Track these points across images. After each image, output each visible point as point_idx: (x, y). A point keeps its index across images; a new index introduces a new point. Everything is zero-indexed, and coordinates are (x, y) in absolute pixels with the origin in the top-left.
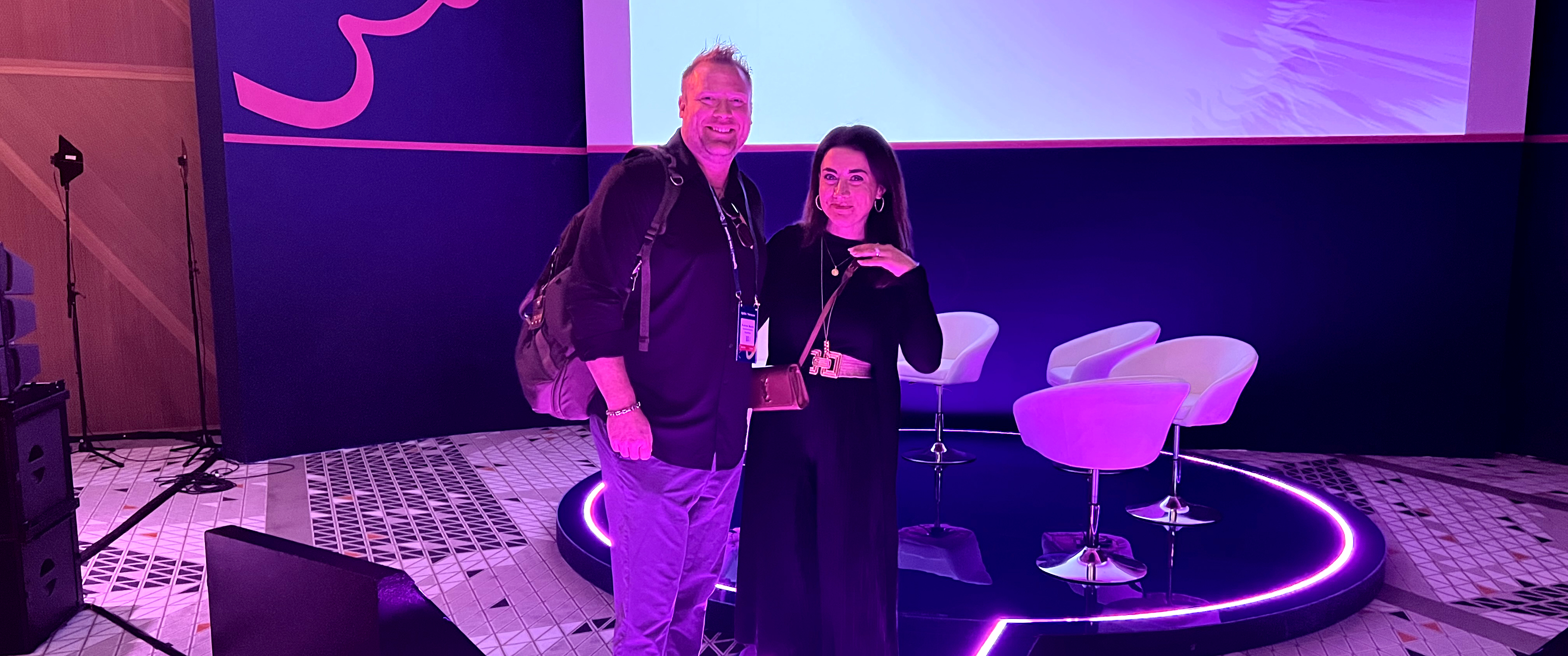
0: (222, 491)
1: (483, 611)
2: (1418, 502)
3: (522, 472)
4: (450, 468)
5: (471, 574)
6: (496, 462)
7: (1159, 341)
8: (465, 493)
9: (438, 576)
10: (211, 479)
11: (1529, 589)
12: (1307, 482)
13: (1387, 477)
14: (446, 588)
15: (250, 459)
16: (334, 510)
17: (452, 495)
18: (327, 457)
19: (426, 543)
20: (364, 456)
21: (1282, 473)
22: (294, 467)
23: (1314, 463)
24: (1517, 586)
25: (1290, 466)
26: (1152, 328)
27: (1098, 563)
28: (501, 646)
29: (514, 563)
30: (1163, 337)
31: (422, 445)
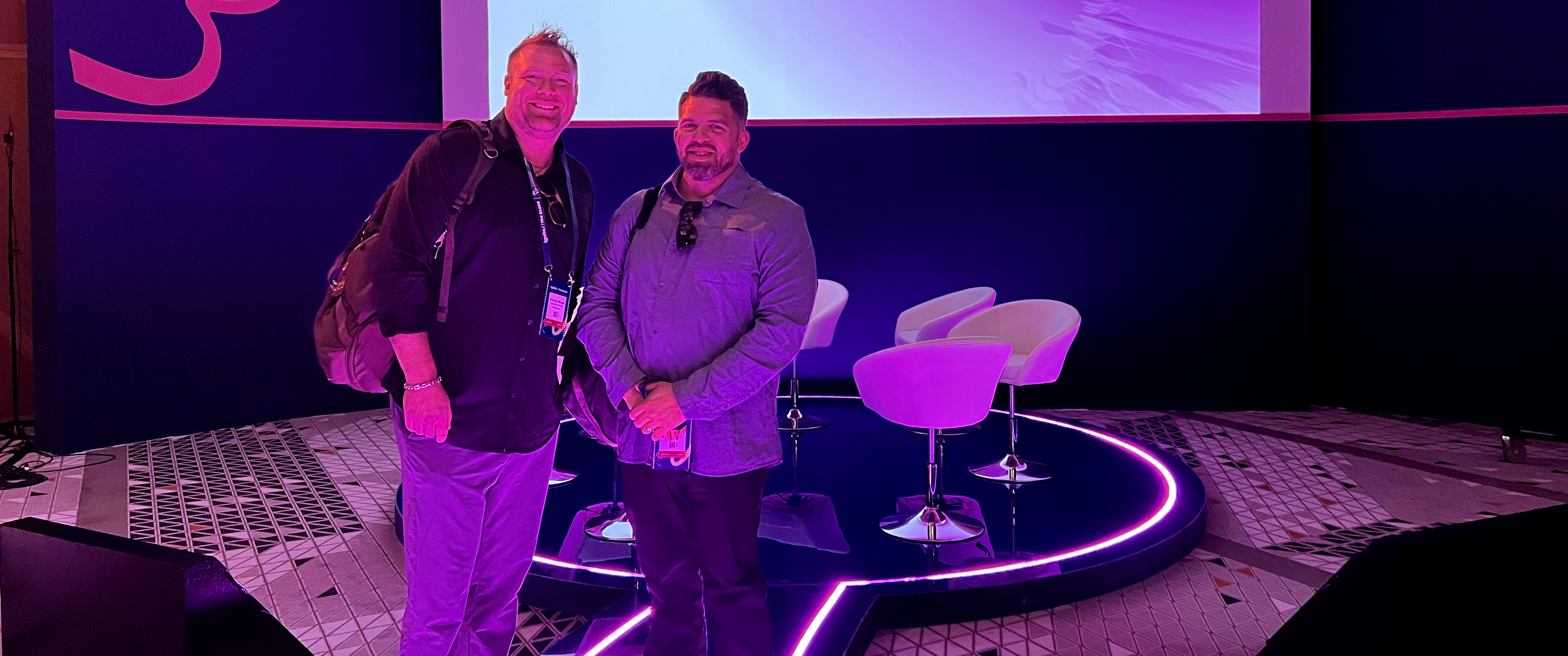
0: (30, 485)
1: (309, 601)
2: (1240, 454)
3: (364, 454)
4: (287, 453)
5: (299, 563)
6: (337, 445)
7: (996, 304)
8: (301, 478)
9: (263, 566)
10: (20, 473)
11: (1333, 532)
12: (1142, 438)
13: (1214, 431)
14: (270, 578)
15: (65, 451)
16: (154, 501)
17: (286, 481)
18: (153, 445)
19: (252, 532)
20: (194, 444)
21: (1118, 430)
22: (114, 457)
23: (1149, 420)
24: (1324, 530)
25: (1126, 423)
26: (989, 292)
27: (938, 522)
28: (325, 637)
29: (348, 550)
30: (999, 300)
31: (259, 430)
